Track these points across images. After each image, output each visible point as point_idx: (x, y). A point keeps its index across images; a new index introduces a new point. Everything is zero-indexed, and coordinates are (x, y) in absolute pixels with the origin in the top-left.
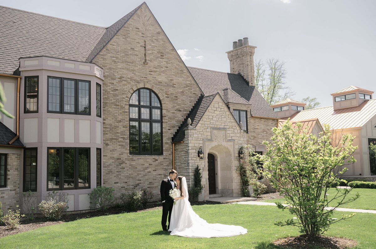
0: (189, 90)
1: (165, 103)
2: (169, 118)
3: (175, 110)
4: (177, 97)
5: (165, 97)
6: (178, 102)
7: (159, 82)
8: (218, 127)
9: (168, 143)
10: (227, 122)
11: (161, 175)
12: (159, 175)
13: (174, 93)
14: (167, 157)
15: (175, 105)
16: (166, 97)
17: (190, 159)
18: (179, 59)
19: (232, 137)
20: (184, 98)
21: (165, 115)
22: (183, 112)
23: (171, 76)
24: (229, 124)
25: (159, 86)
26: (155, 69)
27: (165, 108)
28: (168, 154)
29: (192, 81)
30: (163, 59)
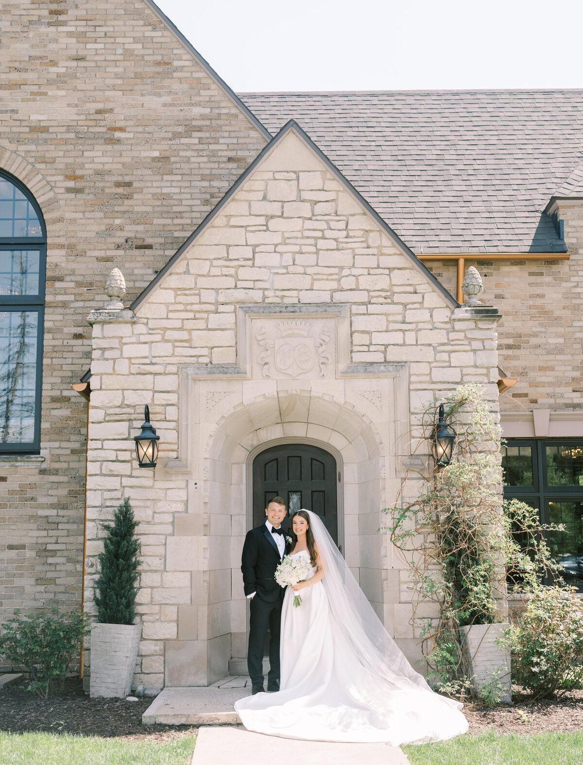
0: (201, 147)
1: (60, 220)
2: (79, 284)
3: (118, 247)
4: (129, 184)
5: (62, 190)
6: (136, 209)
7: (33, 129)
8: (286, 301)
9: (67, 399)
10: (355, 271)
11: (23, 547)
12: (11, 547)
13: (115, 166)
14: (57, 465)
15: (118, 222)
16: (69, 190)
17: (92, 468)
18: (147, 11)
19: (385, 352)
20: (169, 185)
21: (57, 273)
22: (161, 252)
23: (98, 93)
24: (364, 282)
25: (33, 147)
26: (15, 76)
27: (62, 241)
28: (68, 452)
29: (223, 104)
30: (64, 24)
